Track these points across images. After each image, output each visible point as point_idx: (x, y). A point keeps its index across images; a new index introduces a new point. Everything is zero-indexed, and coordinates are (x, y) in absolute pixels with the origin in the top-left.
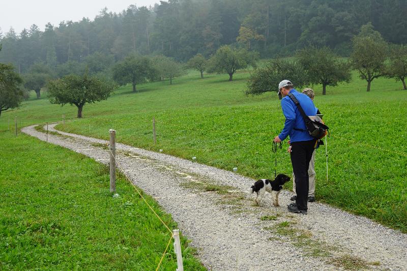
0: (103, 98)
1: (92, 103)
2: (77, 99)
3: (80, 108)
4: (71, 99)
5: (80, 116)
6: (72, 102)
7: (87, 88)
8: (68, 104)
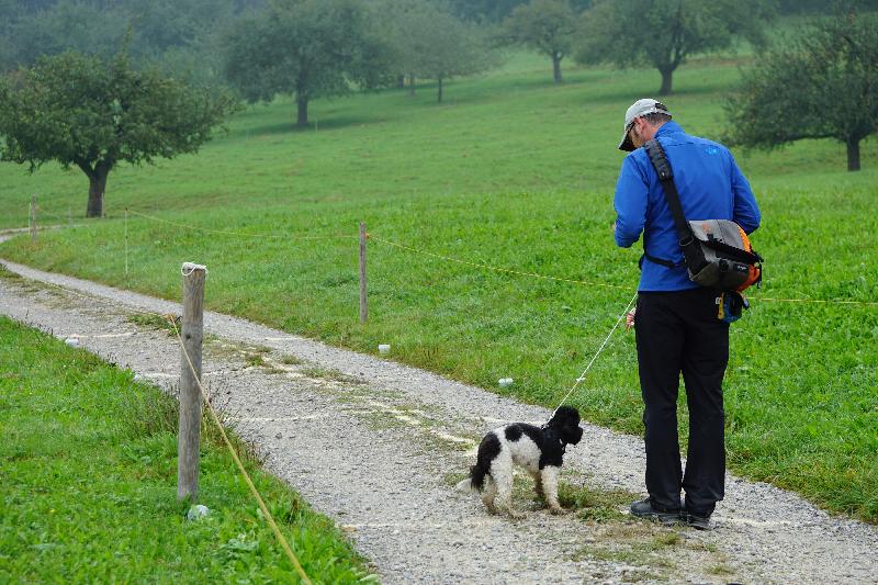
0: (183, 146)
1: (143, 161)
2: (86, 144)
3: (98, 178)
4: (65, 144)
5: (95, 210)
6: (68, 156)
7: (125, 107)
8: (54, 165)
